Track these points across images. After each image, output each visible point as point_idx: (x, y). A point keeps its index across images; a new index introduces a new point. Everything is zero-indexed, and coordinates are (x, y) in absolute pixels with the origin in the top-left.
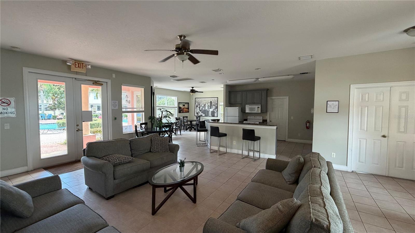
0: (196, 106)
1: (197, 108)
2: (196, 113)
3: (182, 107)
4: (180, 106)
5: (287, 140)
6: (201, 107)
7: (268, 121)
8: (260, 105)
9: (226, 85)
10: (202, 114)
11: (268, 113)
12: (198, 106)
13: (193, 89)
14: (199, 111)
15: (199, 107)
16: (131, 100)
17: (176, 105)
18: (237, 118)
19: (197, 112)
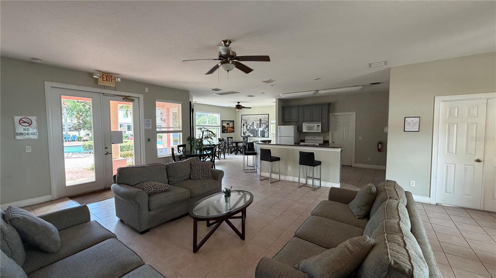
0: (242, 125)
1: (243, 127)
2: (242, 132)
3: (226, 126)
4: (223, 125)
5: (354, 165)
6: (248, 126)
7: (330, 142)
8: (321, 123)
9: (279, 99)
10: (250, 134)
11: (330, 133)
12: (245, 125)
13: (239, 104)
14: (246, 130)
15: (247, 126)
16: (166, 118)
17: (219, 123)
18: (293, 138)
19: (244, 131)
